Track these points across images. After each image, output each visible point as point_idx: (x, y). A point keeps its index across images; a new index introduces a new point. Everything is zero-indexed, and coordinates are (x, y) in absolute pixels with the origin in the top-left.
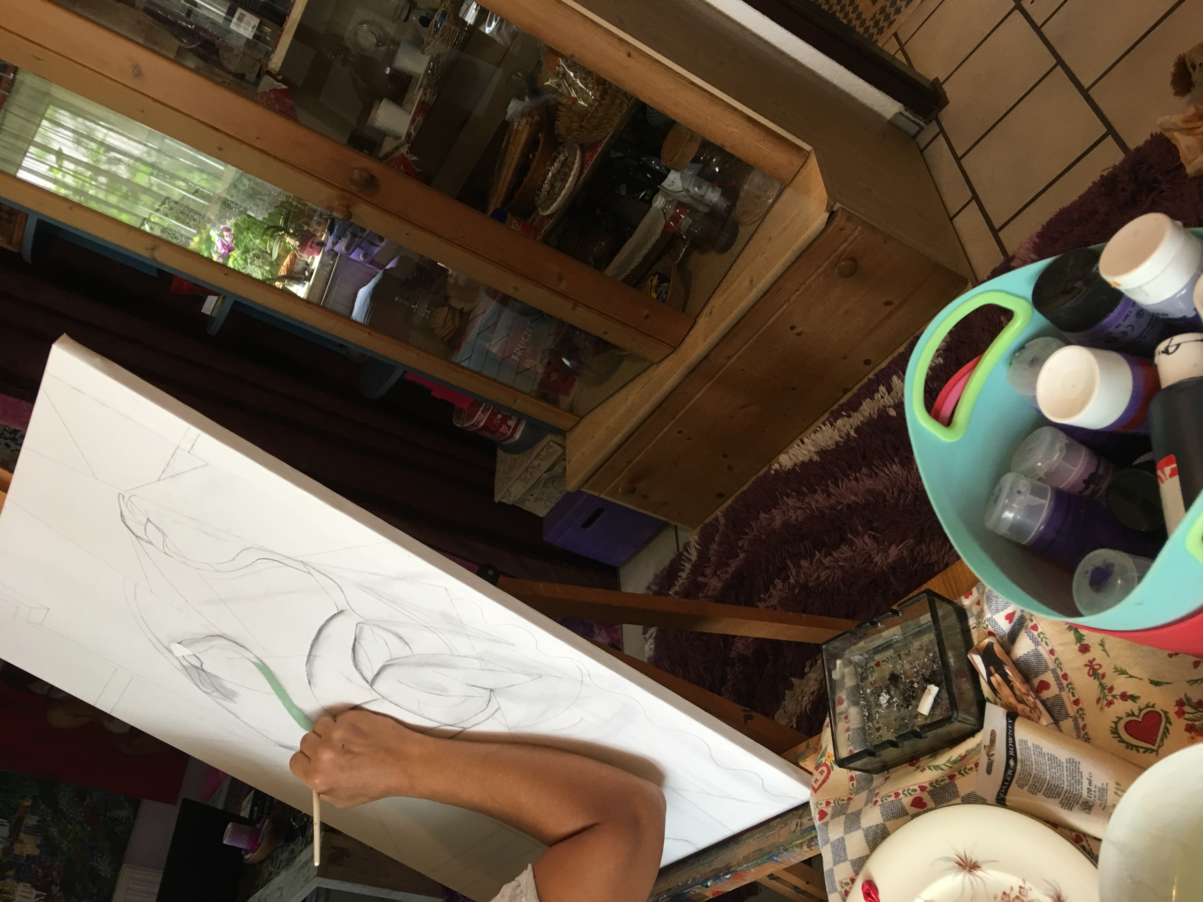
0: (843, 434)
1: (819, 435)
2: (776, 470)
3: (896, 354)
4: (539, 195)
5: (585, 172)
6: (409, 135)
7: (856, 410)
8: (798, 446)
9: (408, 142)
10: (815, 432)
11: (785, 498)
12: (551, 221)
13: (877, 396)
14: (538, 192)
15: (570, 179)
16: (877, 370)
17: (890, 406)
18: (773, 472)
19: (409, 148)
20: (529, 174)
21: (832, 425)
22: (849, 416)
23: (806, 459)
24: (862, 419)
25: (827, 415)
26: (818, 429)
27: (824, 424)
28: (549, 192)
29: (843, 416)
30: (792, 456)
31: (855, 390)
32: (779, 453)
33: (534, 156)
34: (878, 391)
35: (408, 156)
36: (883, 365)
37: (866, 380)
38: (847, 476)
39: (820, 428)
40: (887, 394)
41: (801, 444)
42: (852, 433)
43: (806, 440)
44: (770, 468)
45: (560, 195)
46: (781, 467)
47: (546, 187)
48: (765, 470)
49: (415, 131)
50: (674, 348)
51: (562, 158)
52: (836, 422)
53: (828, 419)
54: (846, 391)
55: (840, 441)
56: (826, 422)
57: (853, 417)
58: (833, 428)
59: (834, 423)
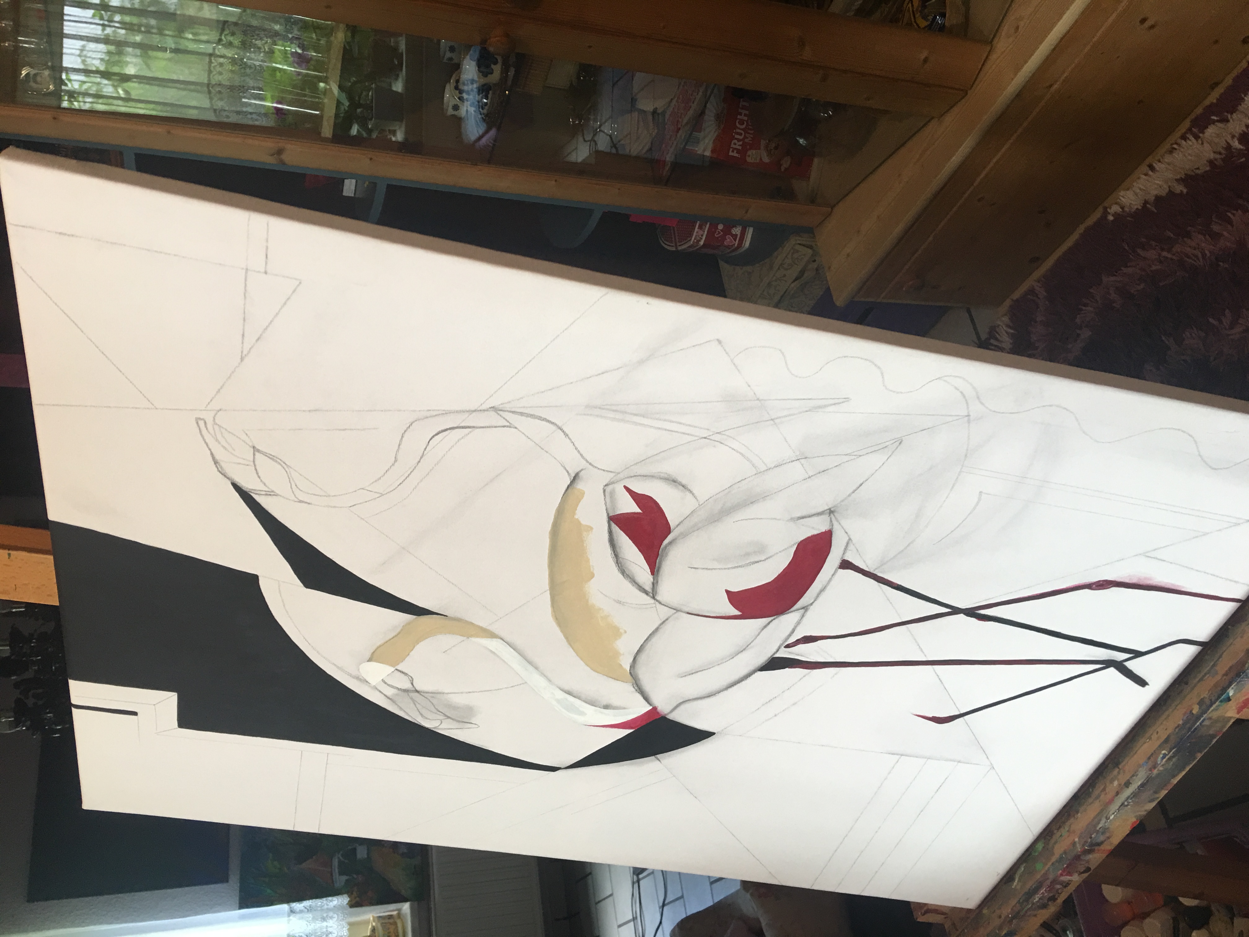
0: (1219, 149)
1: (1178, 156)
2: (1115, 215)
7: (1234, 109)
8: (1146, 175)
10: (1171, 151)
11: (1139, 251)
18: (1111, 218)
21: (1197, 137)
22: (1225, 121)
23: (1163, 193)
25: (1187, 124)
26: (1175, 146)
27: (1185, 138)
29: (1214, 122)
30: (1138, 191)
31: (1228, 82)
32: (1116, 188)
39: (1179, 144)
41: (1150, 173)
42: (1236, 144)
43: (1157, 166)
44: (1106, 213)
46: (1122, 208)
48: (1096, 215)
50: (965, 92)
52: (1203, 133)
53: (1190, 130)
54: (1213, 85)
55: (1216, 160)
56: (1188, 136)
57: (1231, 121)
58: (1200, 142)
59: (1201, 135)
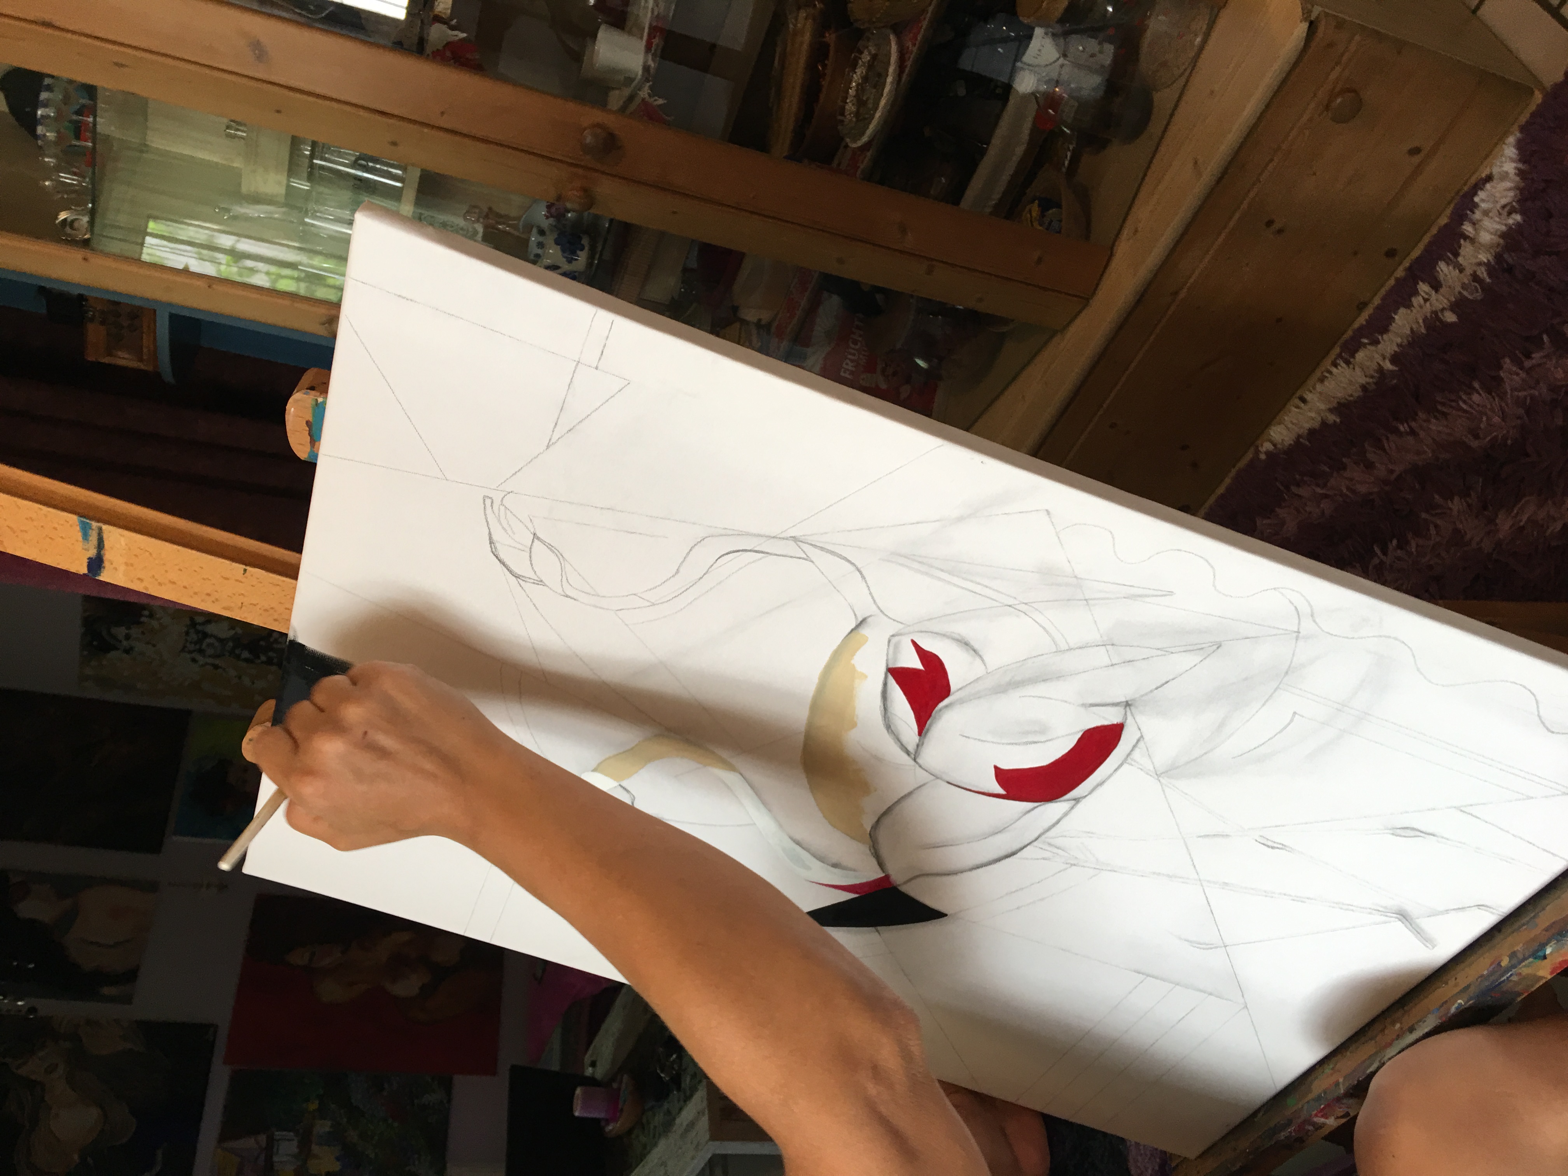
0: (1372, 373)
1: (1330, 386)
2: (1267, 453)
3: (1434, 230)
4: (843, 121)
5: (909, 63)
6: (646, 68)
7: (1385, 330)
8: (1298, 407)
9: (647, 80)
10: (1322, 380)
11: (1294, 489)
12: (869, 154)
13: (1417, 301)
14: (840, 118)
15: (889, 79)
16: (1407, 263)
17: (1443, 310)
18: (1263, 457)
19: (651, 88)
20: (822, 96)
21: (1348, 363)
22: (1376, 342)
23: (1316, 425)
24: (1399, 340)
25: (1337, 350)
26: (1327, 375)
27: (1335, 365)
28: (857, 114)
29: (1365, 345)
30: (1290, 425)
31: (1377, 301)
32: (1268, 425)
33: (825, 66)
34: (1416, 293)
35: (652, 99)
36: (1416, 253)
37: (1392, 282)
38: (1396, 431)
39: (1330, 373)
40: (1433, 292)
41: (1301, 404)
42: (1388, 366)
43: (1309, 396)
44: (1257, 452)
45: (876, 109)
46: (1275, 445)
47: (850, 107)
48: (1250, 455)
49: (653, 60)
50: (1085, 300)
51: (866, 57)
52: (1354, 357)
53: (1340, 356)
54: (1362, 306)
55: (1368, 383)
56: (1338, 361)
57: (1382, 342)
58: (1351, 366)
59: (1352, 360)
